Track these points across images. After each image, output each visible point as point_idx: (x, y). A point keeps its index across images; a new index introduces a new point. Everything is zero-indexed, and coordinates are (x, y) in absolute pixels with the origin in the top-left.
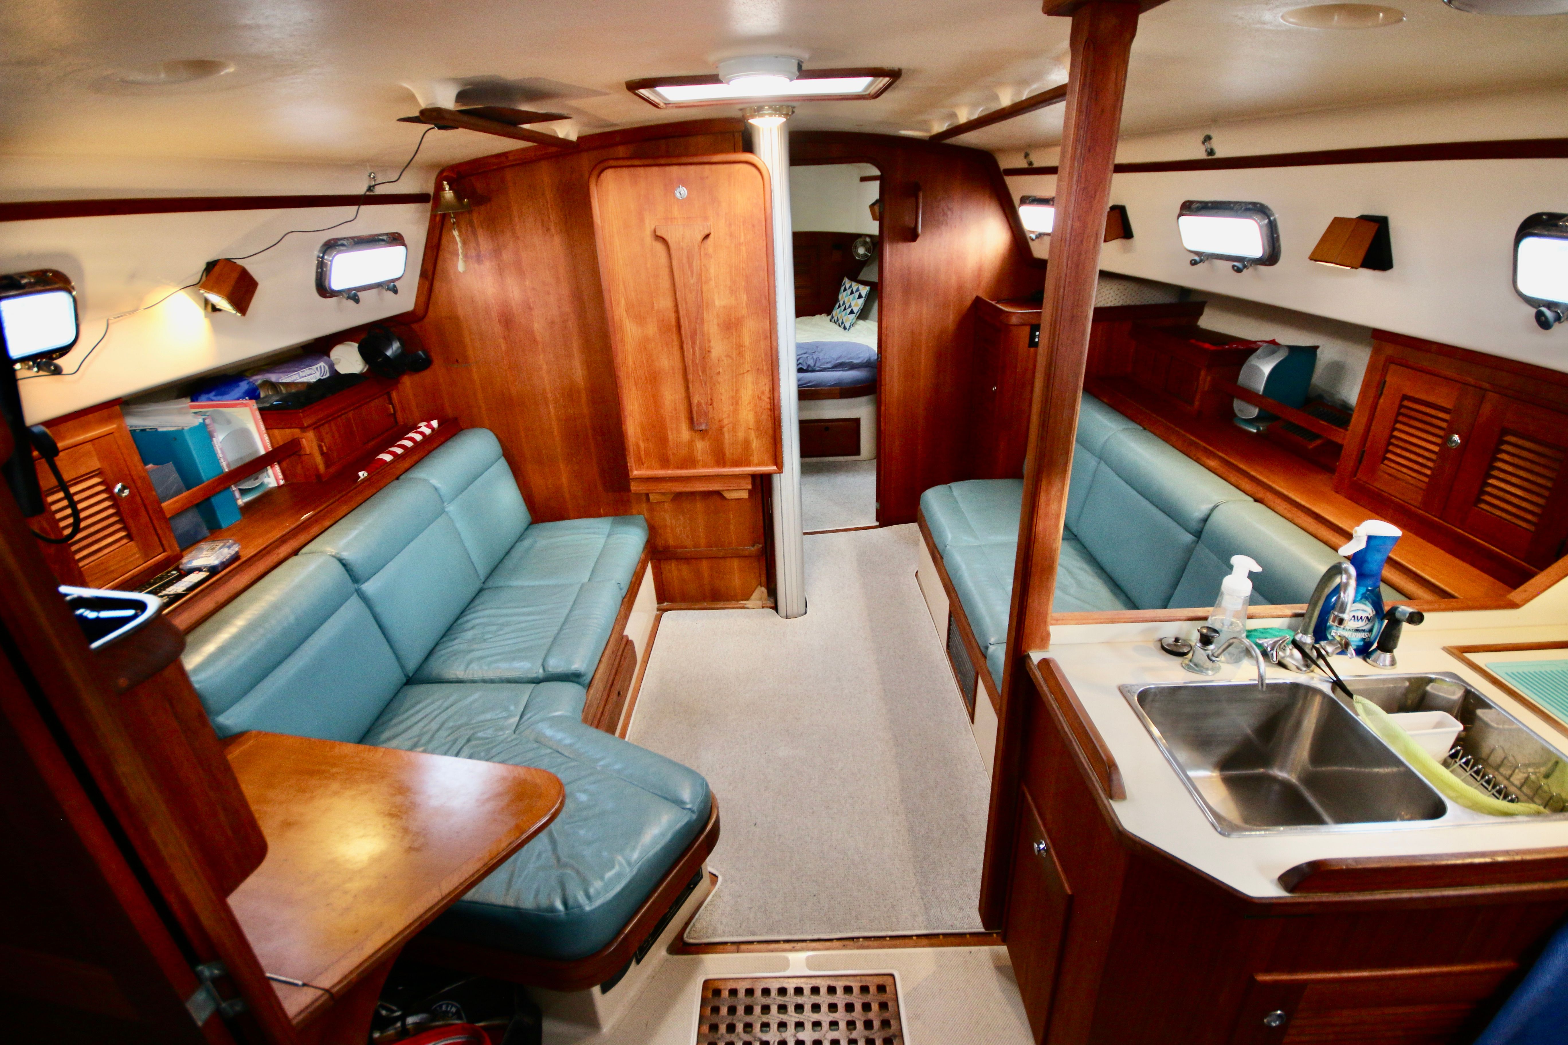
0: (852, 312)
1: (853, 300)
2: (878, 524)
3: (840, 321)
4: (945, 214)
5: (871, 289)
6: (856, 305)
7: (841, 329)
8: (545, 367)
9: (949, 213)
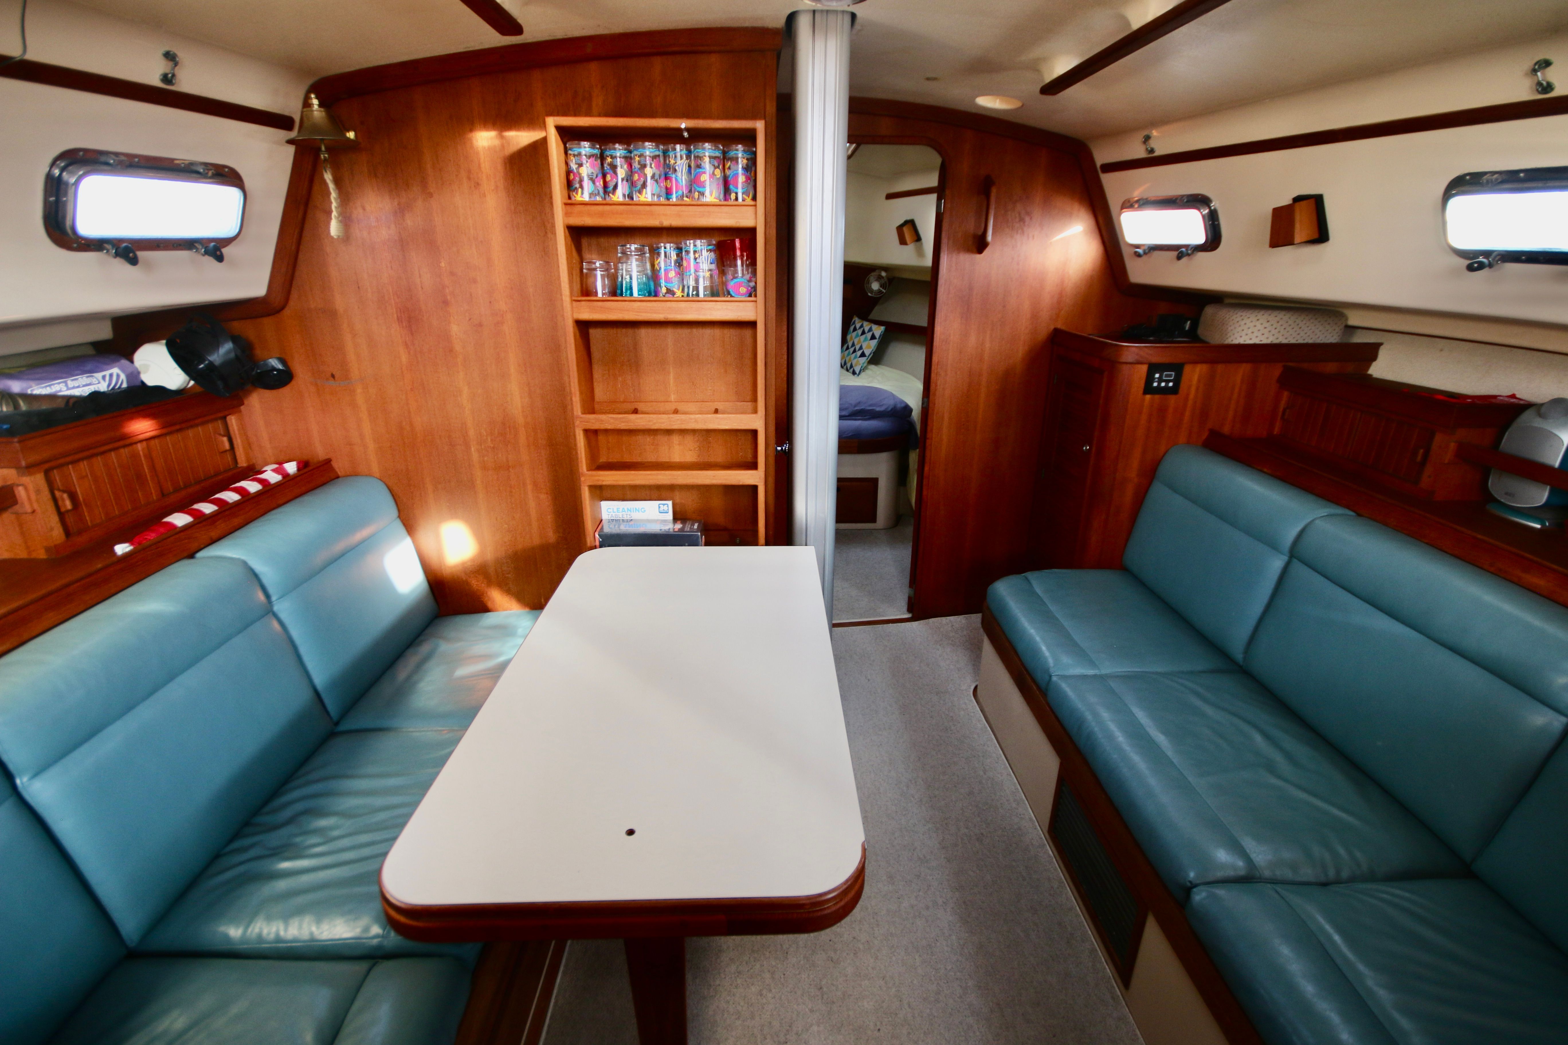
0: (863, 355)
1: (864, 341)
2: (907, 616)
3: (849, 365)
4: (1022, 220)
5: (886, 330)
6: (868, 347)
7: (850, 375)
8: (466, 390)
9: (1027, 219)
